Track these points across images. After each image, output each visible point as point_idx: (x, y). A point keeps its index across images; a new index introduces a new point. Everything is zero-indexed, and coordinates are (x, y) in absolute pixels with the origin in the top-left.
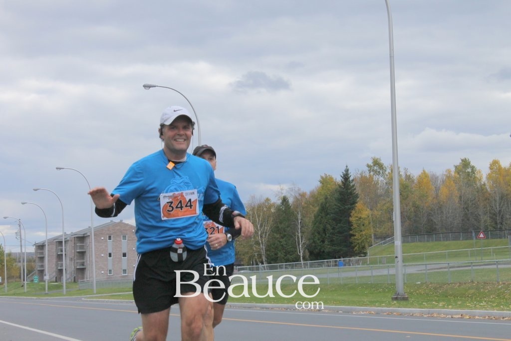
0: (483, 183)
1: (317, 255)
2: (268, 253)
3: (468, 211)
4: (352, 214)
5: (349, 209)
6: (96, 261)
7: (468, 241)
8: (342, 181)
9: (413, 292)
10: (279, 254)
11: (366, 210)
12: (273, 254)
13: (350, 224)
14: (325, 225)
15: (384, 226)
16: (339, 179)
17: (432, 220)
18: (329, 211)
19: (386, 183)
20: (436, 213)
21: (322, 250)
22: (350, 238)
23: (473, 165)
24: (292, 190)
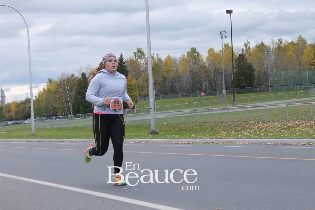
0: (204, 62)
2: (74, 108)
3: (195, 79)
7: (195, 98)
9: (162, 129)
10: (81, 108)
11: (134, 80)
12: (77, 108)
15: (145, 90)
19: (146, 63)
20: (176, 81)
23: (198, 51)
24: (88, 68)
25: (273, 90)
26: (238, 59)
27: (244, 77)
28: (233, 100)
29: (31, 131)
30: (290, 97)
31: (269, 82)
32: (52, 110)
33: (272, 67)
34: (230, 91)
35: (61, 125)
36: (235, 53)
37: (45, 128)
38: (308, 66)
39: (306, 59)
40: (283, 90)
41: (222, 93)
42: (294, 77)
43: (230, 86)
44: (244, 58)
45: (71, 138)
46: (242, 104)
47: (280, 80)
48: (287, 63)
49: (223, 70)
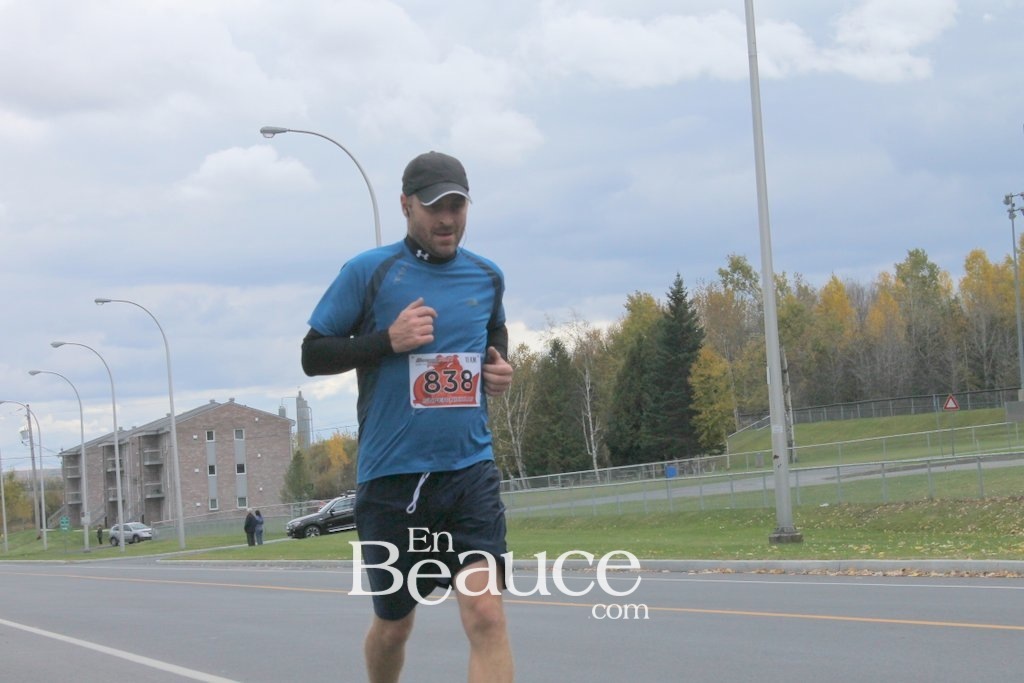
0: (953, 298)
1: (625, 454)
2: (528, 453)
3: (926, 354)
4: (692, 370)
5: (687, 360)
6: (182, 483)
7: (925, 416)
8: (670, 306)
10: (550, 456)
11: (721, 362)
12: (537, 455)
13: (689, 389)
14: (640, 394)
15: (757, 392)
16: (663, 300)
17: (853, 377)
18: (647, 366)
19: (758, 306)
20: (862, 361)
21: (635, 444)
22: (691, 418)
23: (932, 262)
24: (571, 325)
41: (1015, 397)
49: (1019, 322)
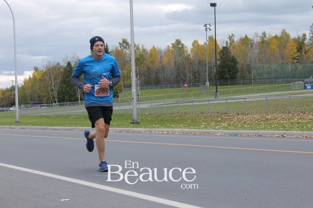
0: (188, 54)
2: (59, 96)
3: (180, 70)
7: (178, 89)
9: (144, 119)
10: (66, 97)
15: (129, 80)
17: (158, 76)
20: (161, 72)
23: (182, 43)
24: (73, 57)
25: (256, 83)
26: (222, 52)
27: (228, 69)
28: (216, 92)
29: (15, 118)
30: (272, 90)
31: (252, 75)
32: (37, 98)
33: (256, 60)
34: (213, 82)
35: (45, 113)
36: (219, 45)
37: (29, 116)
38: (291, 60)
39: (289, 53)
40: (265, 83)
41: (205, 84)
42: (276, 71)
43: (213, 78)
44: (228, 51)
45: (54, 126)
46: (225, 96)
47: (263, 73)
48: (270, 56)
49: (207, 62)
